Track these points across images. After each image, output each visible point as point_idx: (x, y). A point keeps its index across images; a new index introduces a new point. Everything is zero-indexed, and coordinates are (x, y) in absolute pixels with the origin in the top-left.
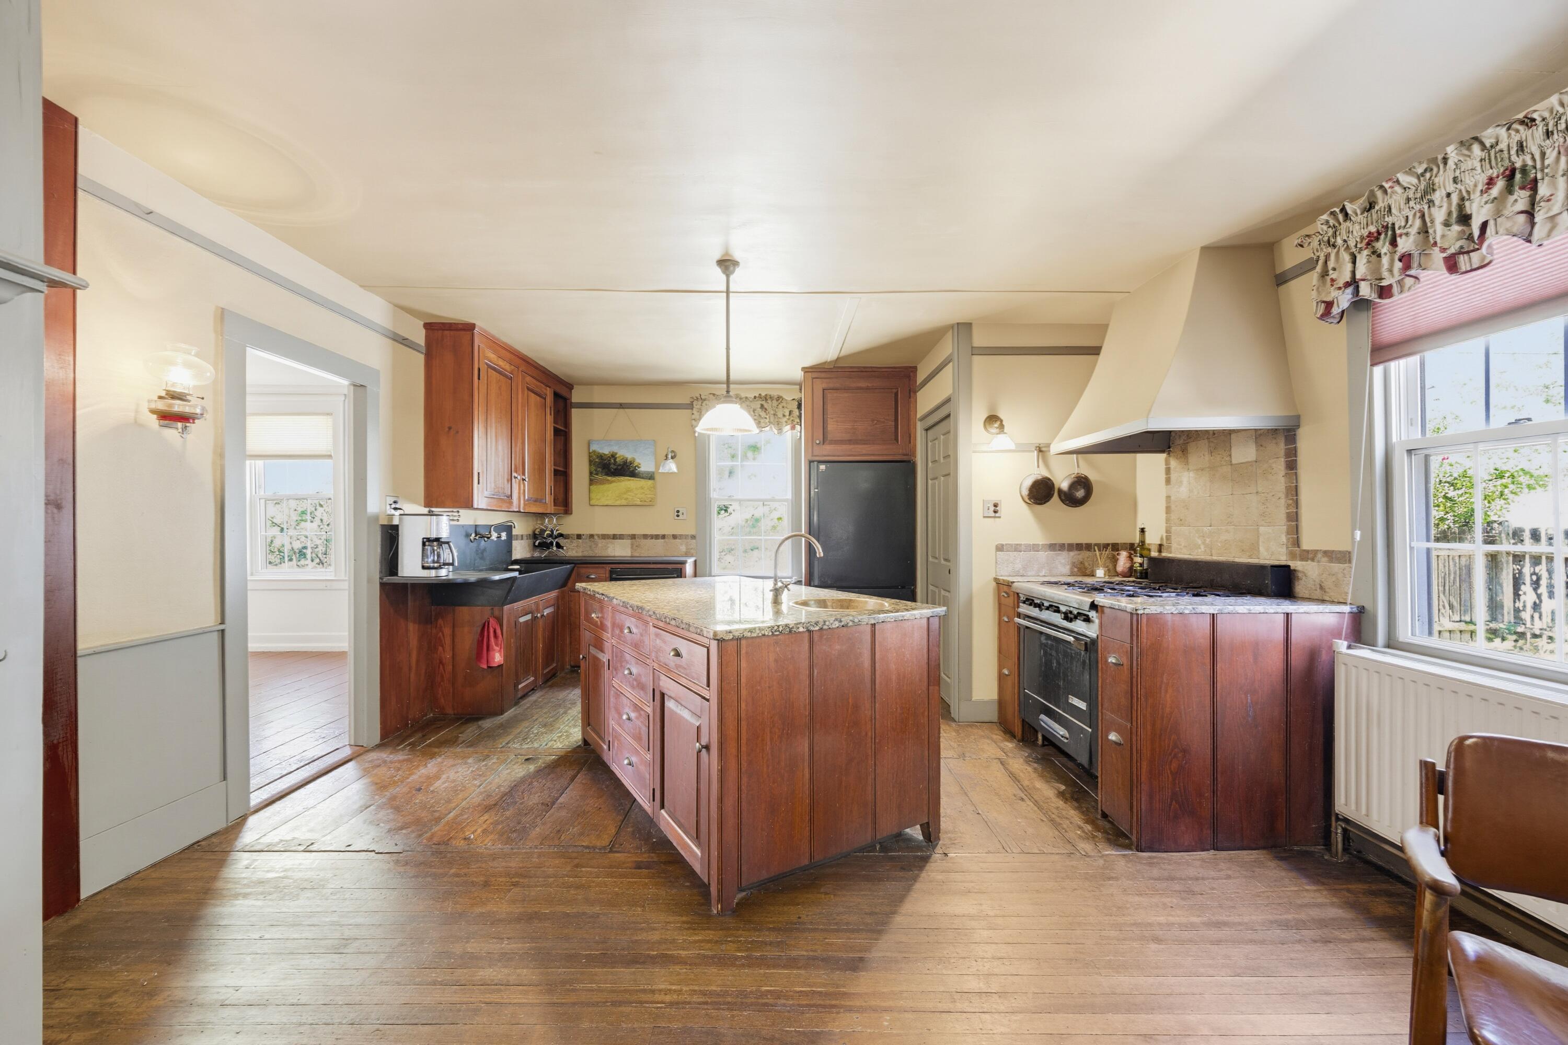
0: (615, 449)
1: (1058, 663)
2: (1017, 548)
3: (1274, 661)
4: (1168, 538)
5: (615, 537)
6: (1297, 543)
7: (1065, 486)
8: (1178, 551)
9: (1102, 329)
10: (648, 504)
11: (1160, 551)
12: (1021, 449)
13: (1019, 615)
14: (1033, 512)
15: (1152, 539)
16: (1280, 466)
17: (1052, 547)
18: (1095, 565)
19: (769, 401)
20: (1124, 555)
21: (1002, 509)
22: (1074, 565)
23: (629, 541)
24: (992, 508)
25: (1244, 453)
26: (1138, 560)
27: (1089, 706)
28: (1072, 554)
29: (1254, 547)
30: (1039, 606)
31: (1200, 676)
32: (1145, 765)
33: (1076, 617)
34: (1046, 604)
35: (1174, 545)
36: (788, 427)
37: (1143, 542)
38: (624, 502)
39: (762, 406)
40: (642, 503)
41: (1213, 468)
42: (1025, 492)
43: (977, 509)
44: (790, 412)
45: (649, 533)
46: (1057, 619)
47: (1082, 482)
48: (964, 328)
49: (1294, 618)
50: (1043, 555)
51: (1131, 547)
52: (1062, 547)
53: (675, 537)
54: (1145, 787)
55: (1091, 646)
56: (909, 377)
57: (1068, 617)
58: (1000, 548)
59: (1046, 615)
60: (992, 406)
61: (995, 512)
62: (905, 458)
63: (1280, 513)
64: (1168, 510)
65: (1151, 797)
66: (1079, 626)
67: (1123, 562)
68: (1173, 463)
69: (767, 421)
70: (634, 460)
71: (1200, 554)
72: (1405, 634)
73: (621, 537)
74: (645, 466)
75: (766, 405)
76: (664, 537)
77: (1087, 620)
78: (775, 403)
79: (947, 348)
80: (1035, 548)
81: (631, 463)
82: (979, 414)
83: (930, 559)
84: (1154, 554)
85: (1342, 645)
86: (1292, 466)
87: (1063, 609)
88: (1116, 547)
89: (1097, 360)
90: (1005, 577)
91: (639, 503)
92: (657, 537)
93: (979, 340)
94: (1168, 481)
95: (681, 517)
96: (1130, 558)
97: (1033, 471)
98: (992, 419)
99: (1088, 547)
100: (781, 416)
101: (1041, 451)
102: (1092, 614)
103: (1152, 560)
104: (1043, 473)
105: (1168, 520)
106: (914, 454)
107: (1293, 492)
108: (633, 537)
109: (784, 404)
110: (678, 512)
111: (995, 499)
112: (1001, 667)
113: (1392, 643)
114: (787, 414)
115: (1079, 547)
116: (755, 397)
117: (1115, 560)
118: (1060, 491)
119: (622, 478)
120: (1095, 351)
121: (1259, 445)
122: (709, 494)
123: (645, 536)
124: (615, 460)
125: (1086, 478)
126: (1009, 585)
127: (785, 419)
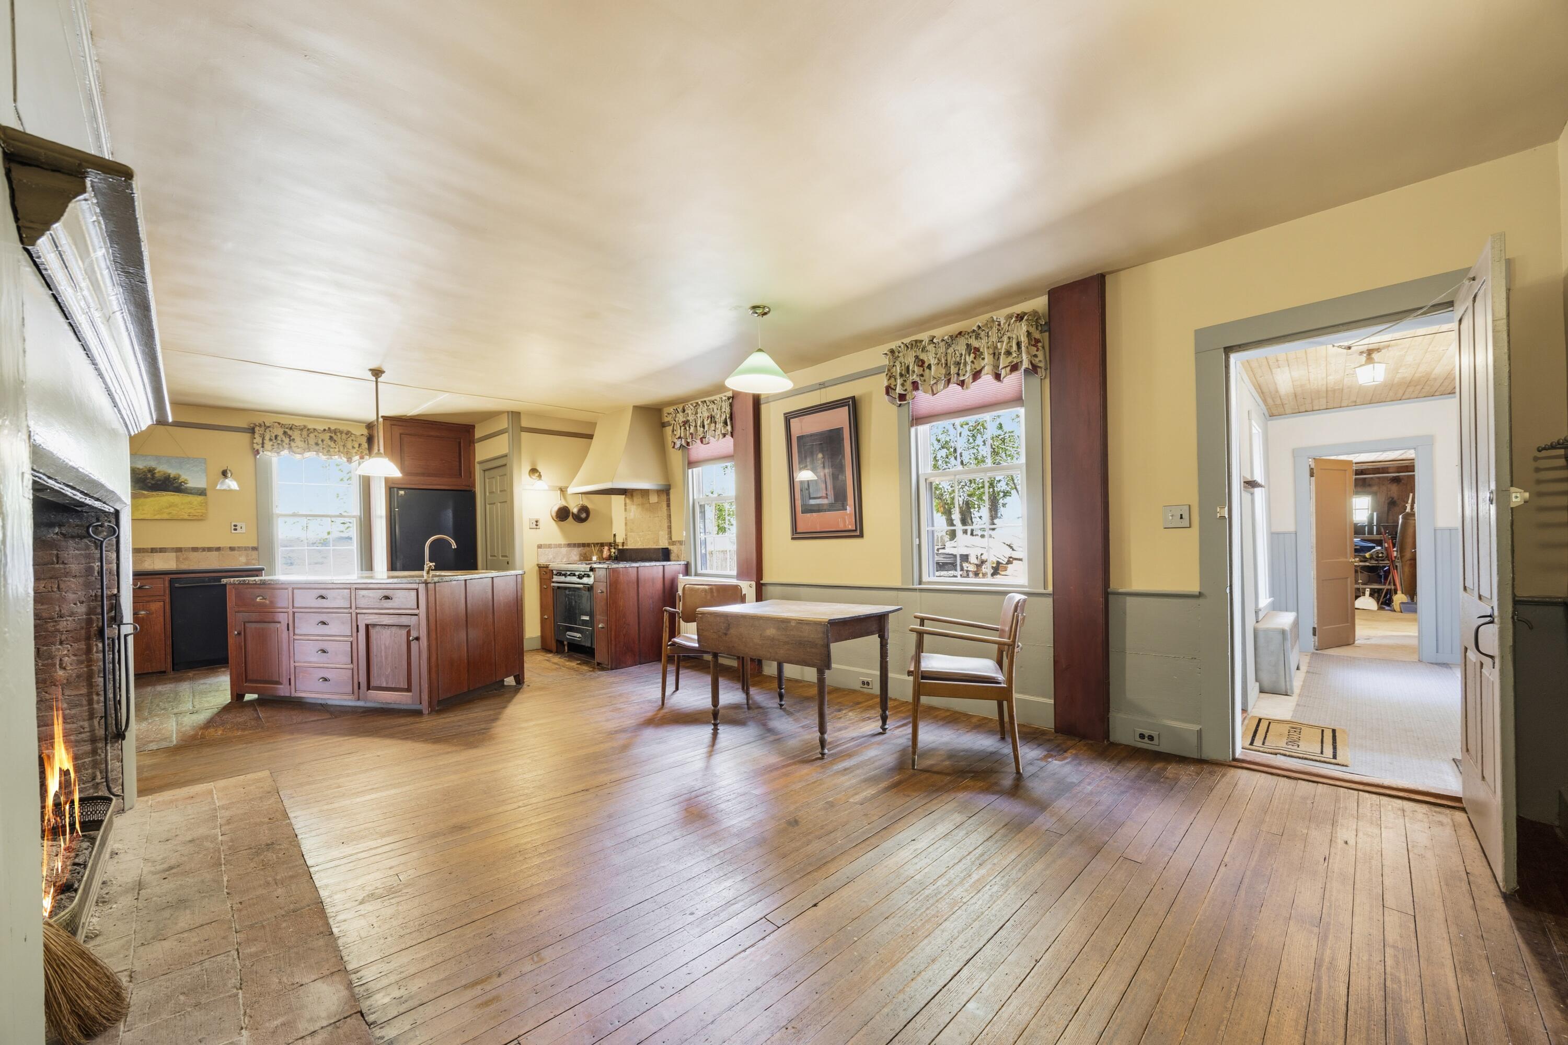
0: (153, 464)
1: (576, 602)
2: (549, 546)
3: (659, 585)
4: (626, 539)
5: (153, 550)
6: (671, 538)
7: (575, 510)
8: (630, 546)
9: (593, 425)
10: (200, 518)
11: (623, 546)
12: (552, 488)
13: (553, 582)
14: (559, 527)
15: (619, 540)
16: (664, 505)
17: (569, 545)
18: (592, 554)
19: (338, 434)
20: (606, 548)
21: (540, 524)
22: (581, 555)
23: (174, 554)
24: (535, 523)
25: (654, 499)
26: (613, 550)
27: (590, 618)
28: (580, 549)
29: (657, 542)
30: (565, 575)
31: (633, 593)
32: (613, 633)
33: (583, 576)
34: (568, 573)
35: (629, 543)
36: (357, 457)
37: (615, 541)
38: (165, 516)
39: (331, 438)
40: (189, 518)
41: (643, 504)
42: (554, 514)
43: (526, 525)
44: (360, 445)
45: (199, 546)
46: (575, 579)
47: (584, 509)
48: (515, 416)
49: (666, 567)
50: (564, 550)
51: (610, 545)
52: (575, 545)
53: (232, 549)
54: (613, 642)
55: (590, 588)
56: (469, 432)
57: (580, 577)
58: (540, 547)
59: (569, 579)
60: (533, 462)
61: (537, 525)
62: (468, 489)
63: (666, 525)
64: (626, 524)
65: (616, 645)
66: (585, 580)
67: (606, 553)
68: (628, 501)
69: (337, 450)
70: (179, 476)
71: (639, 546)
72: (699, 571)
73: (162, 550)
74: (194, 480)
75: (335, 437)
76: (218, 549)
77: (589, 576)
78: (344, 436)
79: (504, 423)
80: (559, 546)
81: (175, 479)
82: (526, 468)
83: (489, 557)
84: (620, 547)
85: (681, 576)
86: (668, 505)
87: (577, 573)
88: (602, 545)
89: (591, 443)
90: (543, 562)
91: (186, 517)
92: (210, 549)
93: (524, 423)
94: (626, 510)
95: (239, 531)
96: (609, 550)
97: (557, 503)
98: (534, 471)
99: (589, 545)
100: (351, 447)
101: (563, 490)
102: (591, 573)
103: (619, 550)
104: (564, 503)
105: (626, 530)
106: (474, 486)
107: (669, 516)
108: (179, 550)
109: (353, 437)
110: (235, 526)
111: (536, 517)
112: (542, 614)
113: (696, 575)
114: (356, 446)
115: (584, 545)
116: (325, 430)
117: (602, 552)
118: (573, 513)
119: (164, 493)
120: (590, 437)
121: (659, 496)
122: (272, 511)
123: (195, 549)
124: (153, 474)
125: (586, 507)
126: (547, 567)
127: (355, 451)
